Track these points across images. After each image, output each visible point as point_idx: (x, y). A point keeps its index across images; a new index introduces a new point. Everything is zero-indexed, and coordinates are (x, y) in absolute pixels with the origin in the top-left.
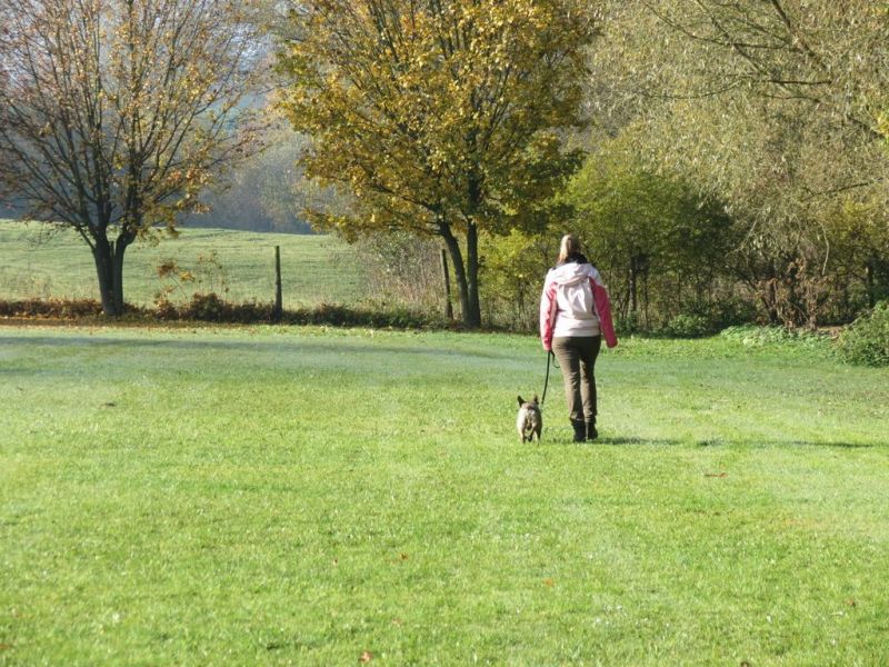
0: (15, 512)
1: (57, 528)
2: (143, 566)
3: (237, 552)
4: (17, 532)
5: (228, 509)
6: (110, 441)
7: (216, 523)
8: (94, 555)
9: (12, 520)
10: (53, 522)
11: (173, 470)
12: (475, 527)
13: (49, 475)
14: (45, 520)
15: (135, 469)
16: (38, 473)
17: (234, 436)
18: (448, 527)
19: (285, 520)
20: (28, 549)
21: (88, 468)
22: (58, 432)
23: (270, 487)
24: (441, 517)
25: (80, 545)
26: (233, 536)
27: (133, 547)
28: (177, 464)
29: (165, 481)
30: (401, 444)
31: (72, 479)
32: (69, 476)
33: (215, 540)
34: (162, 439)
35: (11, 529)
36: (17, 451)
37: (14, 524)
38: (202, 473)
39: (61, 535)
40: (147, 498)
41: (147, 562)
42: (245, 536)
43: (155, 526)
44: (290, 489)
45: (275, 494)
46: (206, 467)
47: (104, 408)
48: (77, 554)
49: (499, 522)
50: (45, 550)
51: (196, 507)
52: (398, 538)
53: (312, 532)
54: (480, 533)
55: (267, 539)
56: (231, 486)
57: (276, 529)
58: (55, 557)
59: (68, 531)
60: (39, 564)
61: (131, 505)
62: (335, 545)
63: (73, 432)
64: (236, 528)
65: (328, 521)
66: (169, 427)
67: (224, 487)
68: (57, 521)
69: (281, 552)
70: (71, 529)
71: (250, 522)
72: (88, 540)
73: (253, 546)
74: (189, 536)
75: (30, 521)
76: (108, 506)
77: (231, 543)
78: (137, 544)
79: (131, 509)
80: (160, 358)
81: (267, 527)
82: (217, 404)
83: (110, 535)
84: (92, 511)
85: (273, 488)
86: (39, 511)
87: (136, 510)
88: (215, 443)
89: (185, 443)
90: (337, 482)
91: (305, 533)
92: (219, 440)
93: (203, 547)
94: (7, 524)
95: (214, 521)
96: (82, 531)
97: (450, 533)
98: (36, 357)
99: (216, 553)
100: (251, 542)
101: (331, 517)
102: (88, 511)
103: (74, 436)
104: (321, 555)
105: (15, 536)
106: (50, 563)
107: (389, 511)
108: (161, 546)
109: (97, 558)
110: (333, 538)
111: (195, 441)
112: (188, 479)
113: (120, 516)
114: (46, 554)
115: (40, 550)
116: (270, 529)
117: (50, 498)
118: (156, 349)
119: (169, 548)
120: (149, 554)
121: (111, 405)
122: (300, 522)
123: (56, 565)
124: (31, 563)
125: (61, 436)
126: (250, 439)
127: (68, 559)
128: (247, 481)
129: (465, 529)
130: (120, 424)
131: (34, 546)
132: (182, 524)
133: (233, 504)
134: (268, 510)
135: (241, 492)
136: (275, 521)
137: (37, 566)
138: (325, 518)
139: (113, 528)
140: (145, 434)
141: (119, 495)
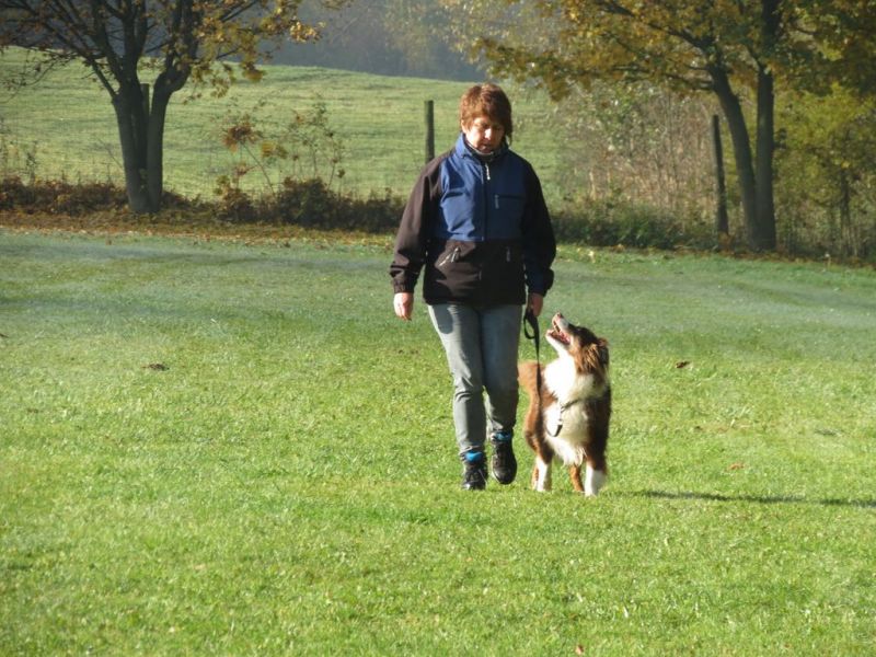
0: (23, 548)
1: (99, 575)
2: (253, 646)
3: (410, 626)
4: (31, 583)
5: (387, 553)
6: (165, 429)
7: (369, 577)
8: (168, 625)
9: (21, 561)
10: (92, 566)
11: (282, 483)
12: (810, 594)
13: (72, 486)
14: (77, 561)
15: (218, 479)
16: (52, 484)
17: (376, 426)
18: (764, 594)
19: (487, 575)
20: (55, 613)
21: (136, 474)
22: (75, 412)
23: (454, 516)
24: (751, 577)
25: (142, 607)
26: (400, 600)
27: (232, 612)
28: (286, 474)
29: (273, 501)
30: (663, 449)
31: (110, 493)
32: (105, 489)
33: (370, 606)
34: (252, 429)
35: (20, 577)
36: (9, 442)
37: (24, 568)
38: (332, 489)
39: (108, 589)
40: (246, 531)
41: (260, 640)
42: (420, 601)
43: (266, 579)
44: (487, 521)
45: (463, 530)
46: (337, 479)
47: (147, 372)
48: (138, 622)
49: (850, 587)
50: (84, 615)
51: (334, 549)
52: (681, 610)
53: (534, 595)
54: (821, 606)
55: (460, 607)
56: (385, 514)
57: (473, 590)
58: (102, 627)
59: (118, 584)
60: (76, 638)
61: (222, 542)
62: (575, 619)
63: (100, 412)
64: (403, 587)
65: (560, 577)
66: (262, 408)
67: (375, 514)
68: (97, 565)
69: (486, 631)
70: (124, 579)
71: (426, 577)
72: (154, 599)
73: (437, 619)
74: (324, 596)
75: (52, 564)
76: (183, 540)
77: (400, 612)
78: (237, 609)
79: (223, 549)
80: (232, 288)
81: (458, 585)
82: (340, 372)
83: (190, 592)
84: (157, 549)
85: (459, 519)
86: (68, 548)
87: (231, 551)
88: (346, 440)
89: (293, 438)
90: (564, 511)
91: (523, 597)
92: (352, 433)
93: (352, 616)
94: (13, 567)
95: (367, 573)
96: (143, 583)
97: (768, 605)
98: (21, 281)
99: (374, 628)
100: (432, 611)
101: (564, 572)
102: (150, 549)
103: (102, 419)
104: (555, 637)
105: (27, 588)
106: (95, 637)
107: (662, 565)
108: (280, 614)
109: (172, 630)
110: (572, 607)
111: (311, 434)
112: (310, 500)
113: (205, 560)
114: (84, 621)
115: (74, 615)
116: (462, 589)
117: (80, 526)
118: (225, 273)
119: (293, 617)
120: (260, 627)
121: (160, 367)
122: (514, 579)
123: (105, 642)
124: (62, 635)
125: (81, 418)
126: (404, 434)
127: (124, 631)
128: (412, 504)
129: (793, 598)
130: (179, 400)
131: (62, 607)
132: (311, 577)
133: (394, 545)
134: (454, 557)
135: (405, 525)
136: (470, 576)
137: (73, 642)
138: (554, 572)
139: (193, 579)
140: (223, 421)
141: (198, 524)
